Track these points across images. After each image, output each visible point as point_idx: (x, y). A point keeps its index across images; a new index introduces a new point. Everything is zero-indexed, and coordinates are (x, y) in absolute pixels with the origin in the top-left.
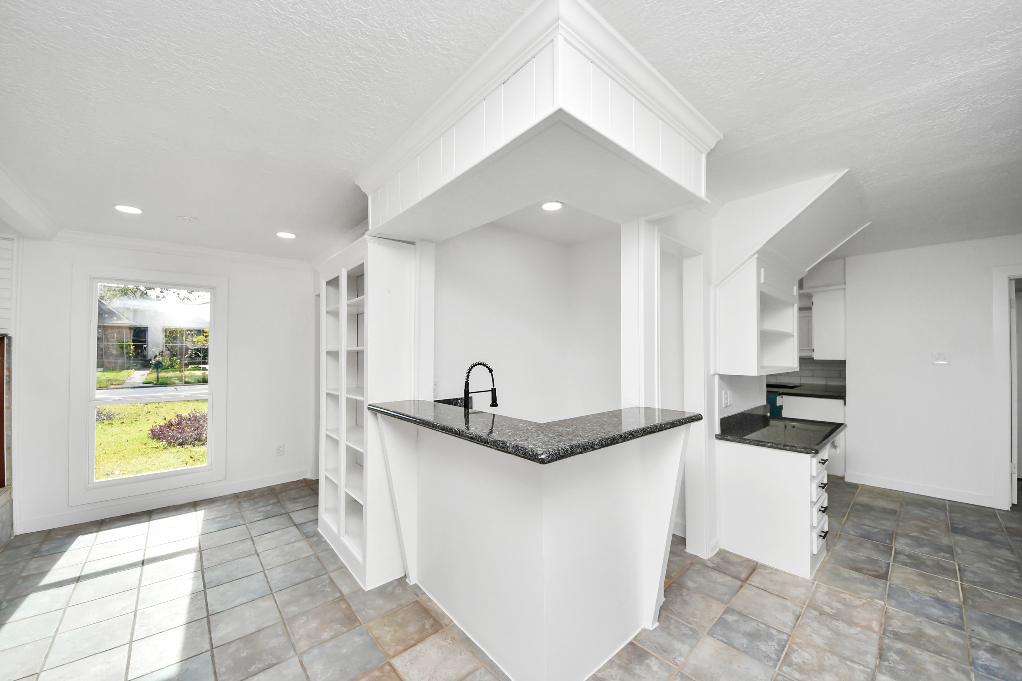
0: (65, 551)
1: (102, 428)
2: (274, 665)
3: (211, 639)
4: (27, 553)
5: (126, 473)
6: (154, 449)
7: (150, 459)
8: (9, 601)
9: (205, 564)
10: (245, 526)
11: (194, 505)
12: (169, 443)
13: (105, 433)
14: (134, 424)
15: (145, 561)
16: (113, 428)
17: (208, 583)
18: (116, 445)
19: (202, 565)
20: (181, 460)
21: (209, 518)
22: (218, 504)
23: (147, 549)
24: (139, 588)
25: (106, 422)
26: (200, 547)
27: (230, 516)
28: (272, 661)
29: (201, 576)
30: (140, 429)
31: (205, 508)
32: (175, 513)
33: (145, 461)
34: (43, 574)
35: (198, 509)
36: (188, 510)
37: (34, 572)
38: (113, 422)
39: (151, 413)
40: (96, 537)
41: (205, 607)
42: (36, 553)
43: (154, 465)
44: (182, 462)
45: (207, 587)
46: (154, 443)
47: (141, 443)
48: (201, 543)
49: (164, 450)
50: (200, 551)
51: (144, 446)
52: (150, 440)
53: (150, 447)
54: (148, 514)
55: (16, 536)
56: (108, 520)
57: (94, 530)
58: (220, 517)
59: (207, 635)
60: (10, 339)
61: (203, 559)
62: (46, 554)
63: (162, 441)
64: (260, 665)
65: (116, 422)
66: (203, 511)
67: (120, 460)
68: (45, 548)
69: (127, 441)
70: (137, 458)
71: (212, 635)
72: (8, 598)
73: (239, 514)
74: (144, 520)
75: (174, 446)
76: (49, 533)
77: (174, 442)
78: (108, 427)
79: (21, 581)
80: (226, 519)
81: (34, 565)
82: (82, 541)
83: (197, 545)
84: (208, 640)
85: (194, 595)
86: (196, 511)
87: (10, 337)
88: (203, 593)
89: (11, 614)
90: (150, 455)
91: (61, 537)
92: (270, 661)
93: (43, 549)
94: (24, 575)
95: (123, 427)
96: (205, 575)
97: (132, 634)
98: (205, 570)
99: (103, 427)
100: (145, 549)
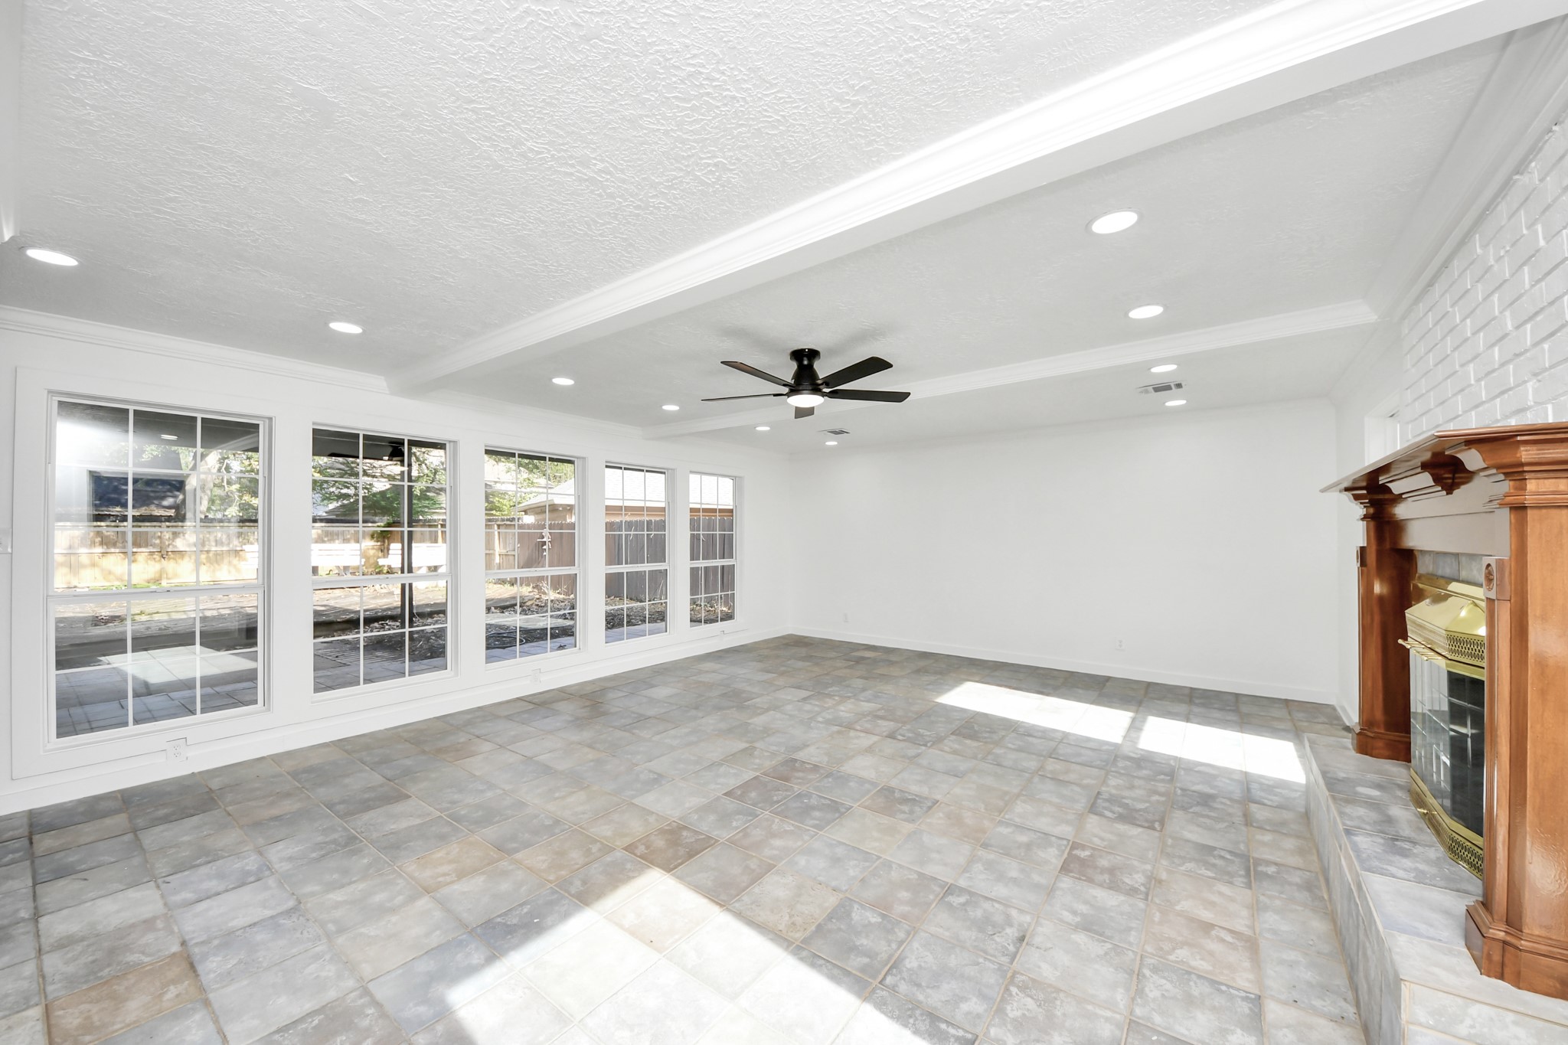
2: (278, 1031)
28: (281, 1036)
64: (304, 1026)
92: (286, 1035)
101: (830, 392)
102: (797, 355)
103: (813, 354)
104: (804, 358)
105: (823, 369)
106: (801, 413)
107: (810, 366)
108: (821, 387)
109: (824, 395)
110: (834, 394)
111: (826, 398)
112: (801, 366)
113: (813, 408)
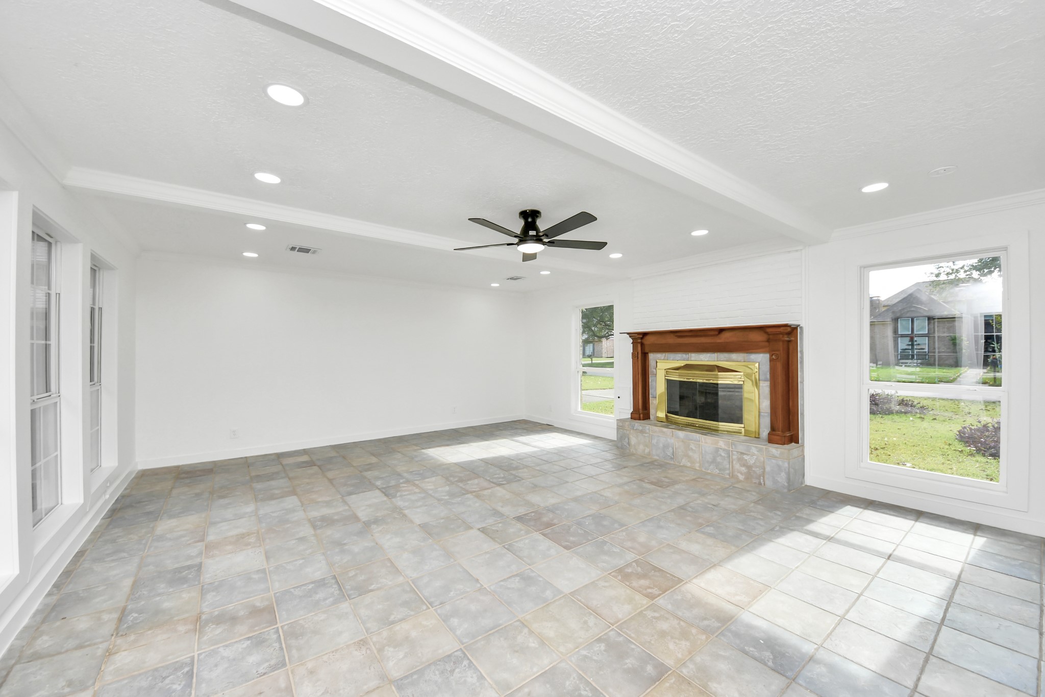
0: (833, 512)
1: (912, 421)
3: (919, 679)
4: (806, 500)
5: (917, 467)
6: (957, 452)
7: (949, 462)
8: (781, 527)
9: (957, 598)
10: (1039, 584)
11: (976, 528)
12: (978, 451)
13: (914, 425)
14: (946, 423)
15: (892, 556)
16: (923, 423)
17: (949, 620)
18: (919, 438)
19: (952, 596)
20: (986, 473)
21: (989, 550)
22: (1011, 540)
23: (899, 546)
24: (874, 576)
25: (918, 415)
26: (959, 576)
27: (1021, 562)
29: (944, 608)
30: (950, 429)
31: (989, 536)
32: (948, 525)
33: (942, 461)
34: (810, 521)
35: (978, 534)
36: (966, 530)
37: (805, 516)
38: (925, 417)
39: (972, 414)
40: (861, 513)
41: (931, 642)
42: (813, 504)
43: (951, 469)
44: (987, 476)
45: (945, 623)
46: (960, 446)
47: (945, 442)
48: (964, 573)
49: (969, 457)
50: (958, 581)
51: (947, 447)
52: (956, 443)
53: (953, 449)
54: (918, 515)
55: (806, 485)
56: (877, 503)
57: (862, 506)
58: (1004, 556)
59: (917, 672)
60: (801, 328)
61: (958, 591)
62: (818, 507)
63: (969, 446)
65: (928, 418)
66: (985, 539)
67: (917, 454)
68: (820, 503)
69: (931, 437)
70: (934, 457)
71: (923, 678)
72: (781, 525)
73: (1037, 566)
74: (911, 517)
75: (984, 455)
76: (827, 493)
77: (985, 451)
78: (919, 421)
79: (794, 518)
80: (1013, 562)
81: (807, 511)
82: (849, 511)
83: (957, 572)
84: (915, 678)
85: (926, 622)
86: (975, 535)
87: (801, 327)
88: (936, 627)
89: (778, 537)
90: (950, 457)
91: (835, 500)
93: (818, 503)
94: (797, 514)
95: (934, 423)
96: (950, 609)
97: (848, 611)
98: (952, 604)
99: (914, 419)
100: (898, 545)
101: (549, 242)
102: (524, 214)
103: (535, 214)
104: (530, 217)
105: (543, 225)
106: (527, 257)
107: (534, 222)
108: (542, 238)
109: (544, 244)
110: (551, 243)
111: (546, 246)
112: (526, 223)
113: (536, 253)
